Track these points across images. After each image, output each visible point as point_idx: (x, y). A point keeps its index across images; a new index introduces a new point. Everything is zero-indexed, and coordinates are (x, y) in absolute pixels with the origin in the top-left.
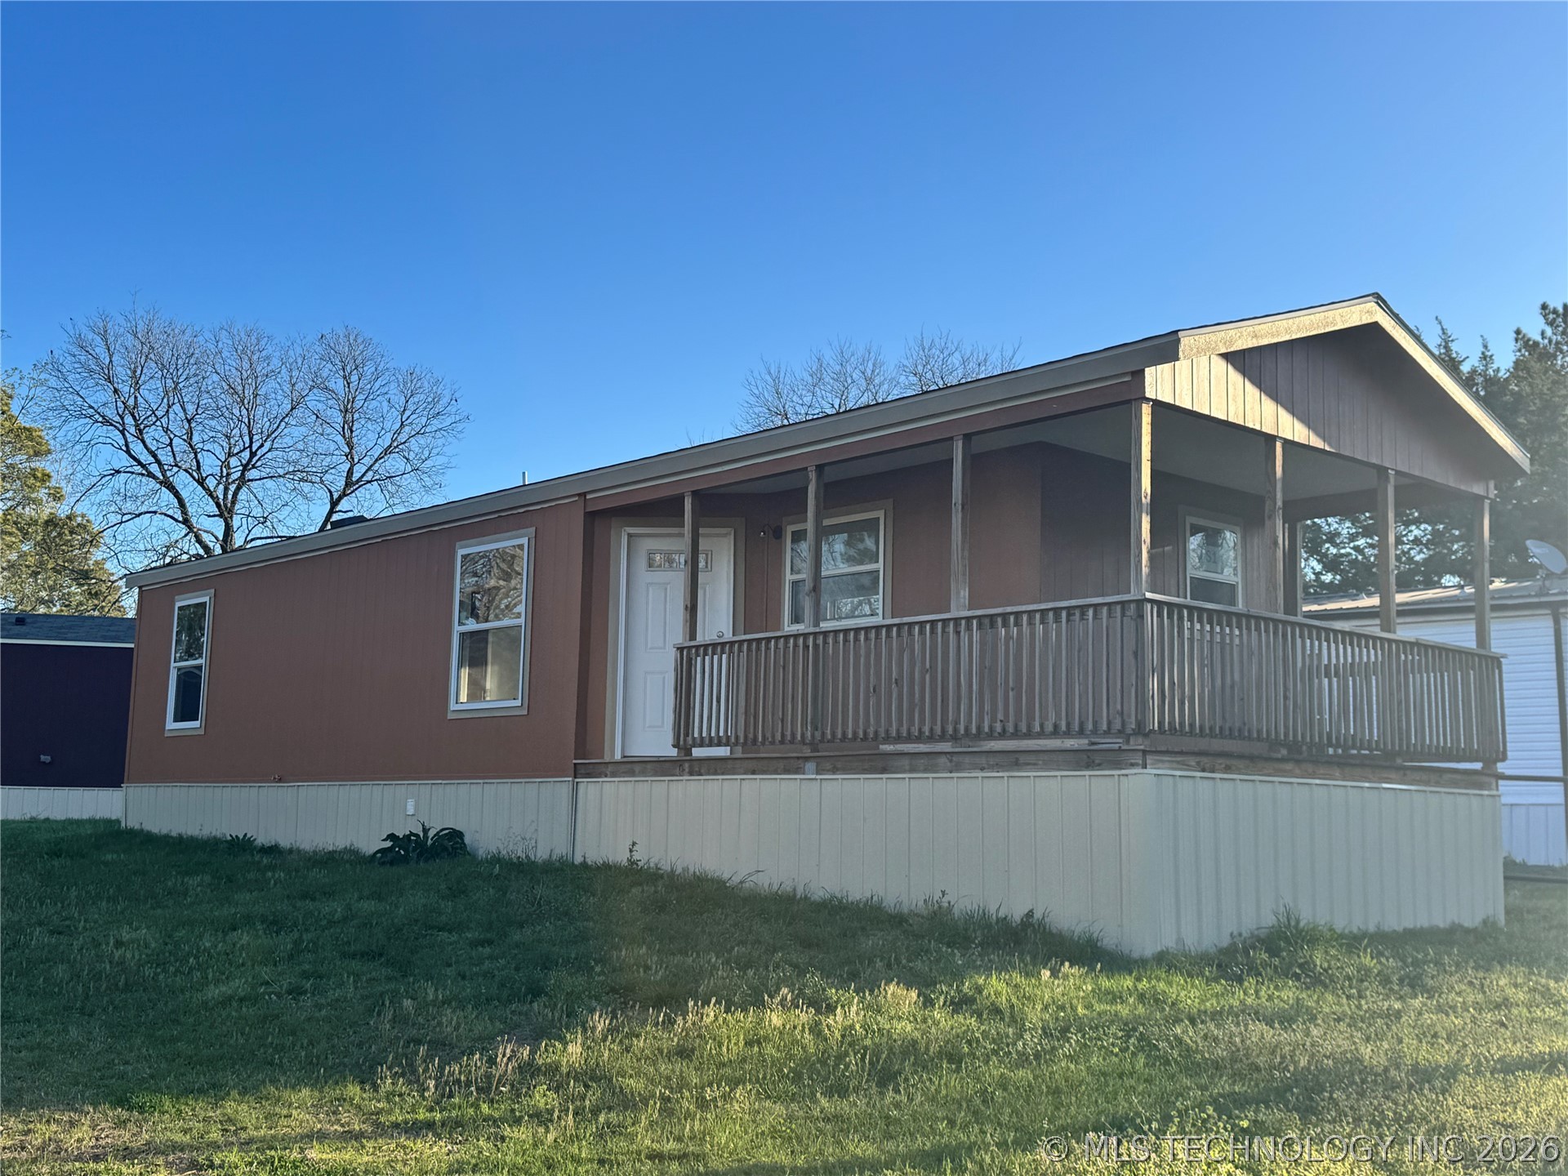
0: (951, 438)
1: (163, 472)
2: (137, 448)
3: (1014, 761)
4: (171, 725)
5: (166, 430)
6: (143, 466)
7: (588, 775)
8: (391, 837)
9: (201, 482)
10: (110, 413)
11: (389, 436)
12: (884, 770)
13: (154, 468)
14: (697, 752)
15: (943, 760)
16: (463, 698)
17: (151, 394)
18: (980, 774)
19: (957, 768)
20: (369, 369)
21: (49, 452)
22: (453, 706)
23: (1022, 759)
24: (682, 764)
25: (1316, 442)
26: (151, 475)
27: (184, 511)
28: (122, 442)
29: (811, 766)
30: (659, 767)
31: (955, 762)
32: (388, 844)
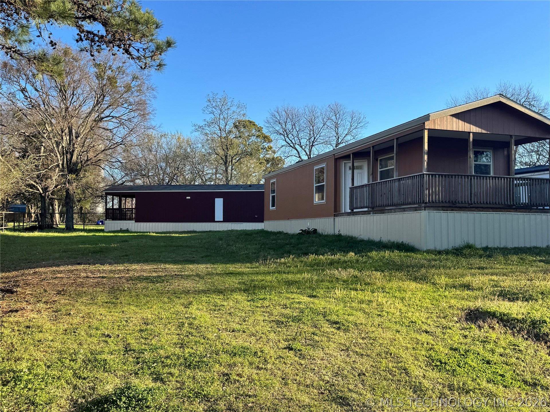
0: (394, 139)
1: (294, 145)
2: (287, 140)
3: (404, 210)
4: (271, 208)
5: (293, 135)
6: (289, 144)
7: (336, 216)
8: (302, 230)
9: (301, 147)
10: (281, 132)
11: (347, 130)
12: (383, 213)
13: (292, 145)
14: (355, 210)
15: (393, 210)
16: (317, 200)
17: (289, 126)
18: (398, 213)
19: (395, 212)
20: (341, 112)
21: (272, 141)
22: (315, 202)
23: (406, 209)
24: (352, 213)
25: (484, 131)
26: (291, 146)
27: (299, 154)
28: (284, 139)
29: (372, 213)
30: (349, 214)
31: (395, 211)
32: (301, 231)
